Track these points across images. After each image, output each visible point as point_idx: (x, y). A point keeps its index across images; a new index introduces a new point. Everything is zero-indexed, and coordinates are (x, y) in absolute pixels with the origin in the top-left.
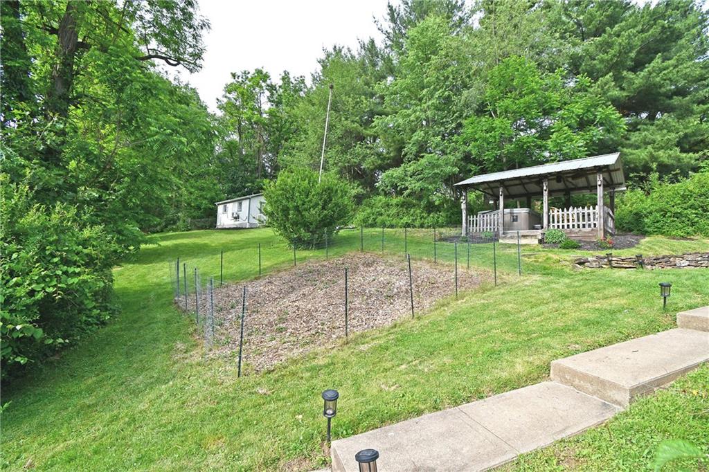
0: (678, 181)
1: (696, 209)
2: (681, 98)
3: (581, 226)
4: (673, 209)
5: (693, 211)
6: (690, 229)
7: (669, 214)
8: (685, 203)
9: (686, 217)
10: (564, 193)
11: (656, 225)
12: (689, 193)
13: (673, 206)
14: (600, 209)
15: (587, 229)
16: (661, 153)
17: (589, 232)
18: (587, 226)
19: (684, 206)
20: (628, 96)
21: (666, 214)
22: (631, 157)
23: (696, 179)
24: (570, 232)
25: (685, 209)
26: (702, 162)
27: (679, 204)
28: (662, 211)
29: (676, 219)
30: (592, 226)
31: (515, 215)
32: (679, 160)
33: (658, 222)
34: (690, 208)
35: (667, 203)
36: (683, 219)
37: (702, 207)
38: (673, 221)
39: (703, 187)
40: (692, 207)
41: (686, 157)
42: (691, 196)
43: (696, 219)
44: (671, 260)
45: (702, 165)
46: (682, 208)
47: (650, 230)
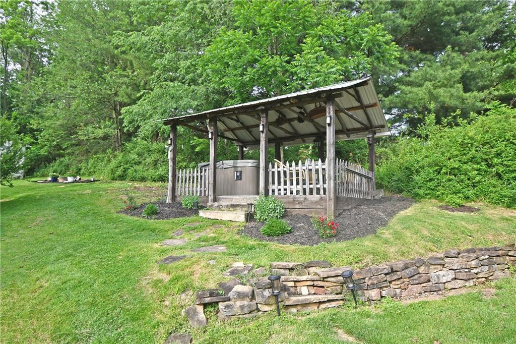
0: (457, 125)
1: (478, 163)
2: (467, 33)
3: (308, 191)
4: (448, 163)
5: (475, 166)
6: (471, 192)
7: (444, 171)
8: (465, 154)
9: (466, 174)
10: (314, 138)
11: (429, 184)
12: (469, 141)
13: (449, 159)
14: (329, 165)
15: (315, 197)
16: (441, 91)
17: (316, 203)
18: (315, 192)
19: (464, 158)
20: (410, 26)
21: (441, 169)
22: (409, 95)
23: (479, 123)
24: (294, 202)
25: (465, 163)
26: (488, 104)
27: (457, 156)
28: (436, 165)
29: (452, 177)
30: (322, 192)
31: (239, 169)
32: (463, 100)
33: (431, 180)
34: (471, 161)
35: (443, 154)
36: (462, 177)
37: (486, 160)
38: (450, 180)
39: (487, 132)
40: (472, 160)
41: (470, 97)
42: (472, 145)
43: (478, 178)
44: (422, 270)
45: (488, 107)
46: (460, 161)
47: (421, 192)
